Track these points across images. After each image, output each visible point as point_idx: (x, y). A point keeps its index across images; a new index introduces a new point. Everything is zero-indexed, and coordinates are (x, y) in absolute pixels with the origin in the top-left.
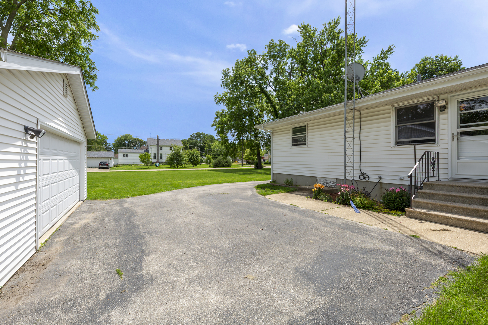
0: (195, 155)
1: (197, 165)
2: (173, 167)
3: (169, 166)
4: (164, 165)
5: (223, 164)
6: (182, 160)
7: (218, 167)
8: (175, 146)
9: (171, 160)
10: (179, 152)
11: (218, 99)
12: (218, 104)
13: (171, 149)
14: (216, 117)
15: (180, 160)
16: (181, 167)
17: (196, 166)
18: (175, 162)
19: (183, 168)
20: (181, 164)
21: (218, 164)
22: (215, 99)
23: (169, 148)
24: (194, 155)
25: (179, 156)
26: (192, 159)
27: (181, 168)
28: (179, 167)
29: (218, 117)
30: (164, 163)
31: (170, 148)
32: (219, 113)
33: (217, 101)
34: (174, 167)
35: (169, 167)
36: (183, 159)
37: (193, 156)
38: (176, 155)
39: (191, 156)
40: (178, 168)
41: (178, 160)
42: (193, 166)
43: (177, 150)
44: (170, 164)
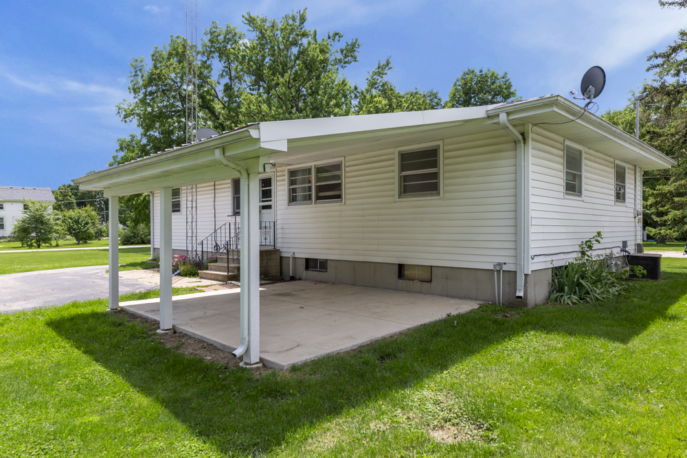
0: (80, 220)
1: (88, 242)
2: (28, 245)
3: (19, 244)
4: (9, 241)
5: (142, 238)
6: (50, 232)
7: (132, 244)
8: (33, 203)
9: (24, 232)
10: (41, 216)
11: (124, 113)
12: (126, 121)
13: (26, 207)
14: (119, 148)
15: (43, 231)
16: (47, 245)
17: (86, 243)
18: (34, 234)
19: (51, 246)
20: (47, 240)
21: (130, 238)
22: (119, 113)
23: (21, 206)
24: (78, 220)
25: (42, 223)
26: (74, 230)
27: (48, 247)
28: (43, 245)
29: (121, 149)
30: (9, 237)
31: (25, 205)
32: (124, 141)
33: (122, 116)
34: (30, 246)
35: (21, 245)
36: (51, 228)
37: (77, 222)
38: (35, 221)
39: (73, 223)
40: (39, 246)
41: (40, 232)
42: (79, 244)
43: (37, 210)
44: (21, 240)
